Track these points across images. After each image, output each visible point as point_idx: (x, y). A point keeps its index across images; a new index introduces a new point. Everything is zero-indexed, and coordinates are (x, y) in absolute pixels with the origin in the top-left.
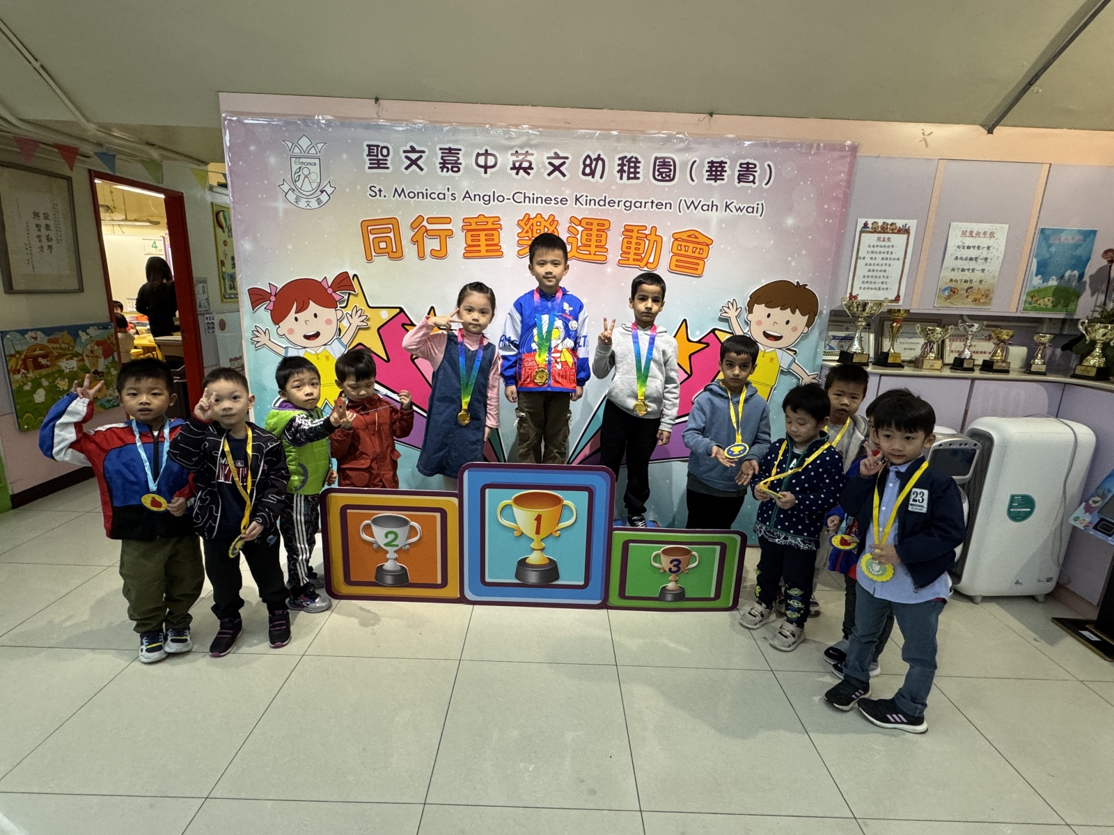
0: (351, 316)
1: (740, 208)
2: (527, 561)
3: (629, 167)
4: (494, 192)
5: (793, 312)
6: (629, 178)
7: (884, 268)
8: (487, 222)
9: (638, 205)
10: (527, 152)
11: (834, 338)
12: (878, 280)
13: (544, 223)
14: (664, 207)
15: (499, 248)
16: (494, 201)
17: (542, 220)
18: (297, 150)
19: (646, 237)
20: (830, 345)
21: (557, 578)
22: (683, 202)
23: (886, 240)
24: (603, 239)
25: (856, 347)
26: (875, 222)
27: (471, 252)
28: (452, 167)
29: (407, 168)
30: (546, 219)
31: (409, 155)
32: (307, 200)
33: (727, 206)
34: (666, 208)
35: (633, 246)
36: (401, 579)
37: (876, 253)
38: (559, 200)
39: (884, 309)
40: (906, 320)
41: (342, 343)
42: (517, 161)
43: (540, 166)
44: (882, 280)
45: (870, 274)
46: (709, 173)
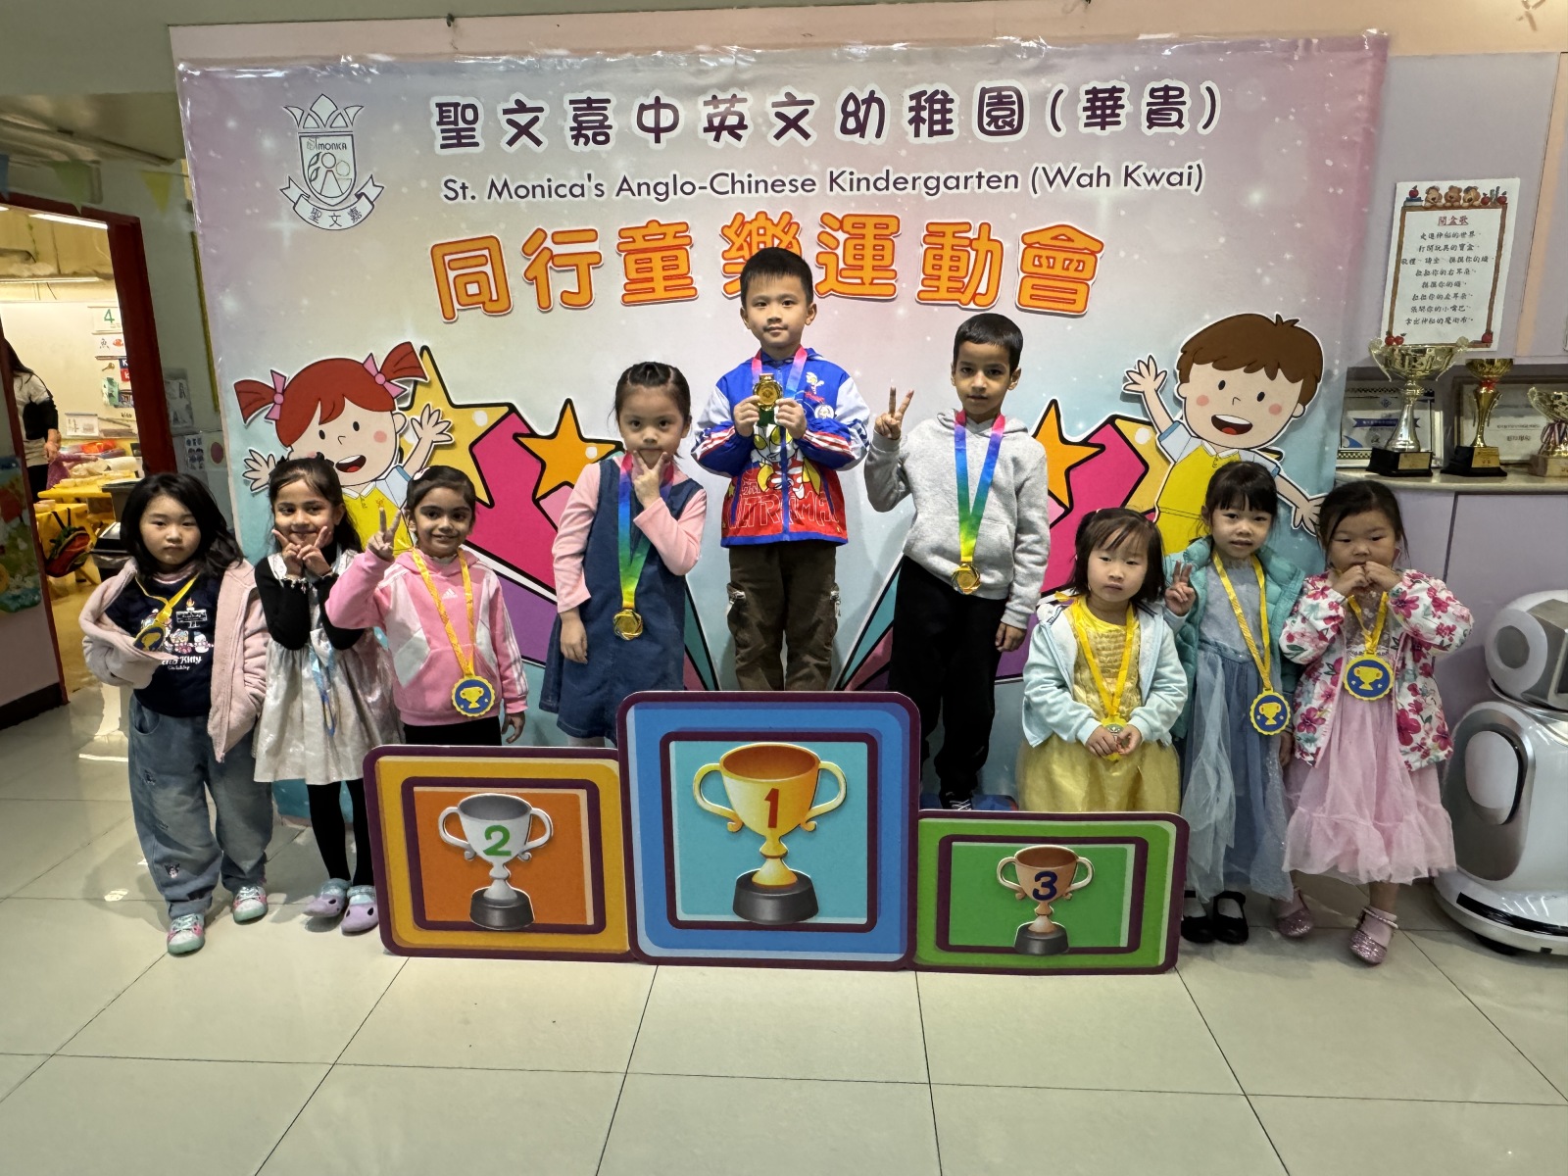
0: (421, 424)
1: (1154, 176)
2: (755, 879)
3: (931, 113)
4: (675, 176)
5: (1272, 376)
6: (932, 133)
7: (1455, 278)
8: (665, 234)
9: (952, 183)
10: (734, 96)
11: (1360, 423)
12: (1442, 303)
13: (771, 230)
14: (1003, 184)
15: (688, 281)
16: (675, 193)
17: (769, 225)
18: (311, 123)
19: (970, 245)
20: (1352, 437)
21: (814, 910)
22: (1040, 171)
23: (1457, 222)
24: (887, 253)
25: (1403, 439)
26: (1433, 188)
27: (637, 293)
28: (595, 135)
29: (511, 142)
30: (776, 222)
31: (515, 117)
32: (331, 213)
33: (1128, 175)
34: (1006, 187)
35: (946, 263)
36: (519, 917)
37: (1438, 248)
38: (799, 184)
39: (1460, 360)
40: (1506, 380)
41: (404, 475)
42: (716, 115)
43: (760, 120)
44: (1453, 302)
45: (1428, 291)
46: (1089, 113)
